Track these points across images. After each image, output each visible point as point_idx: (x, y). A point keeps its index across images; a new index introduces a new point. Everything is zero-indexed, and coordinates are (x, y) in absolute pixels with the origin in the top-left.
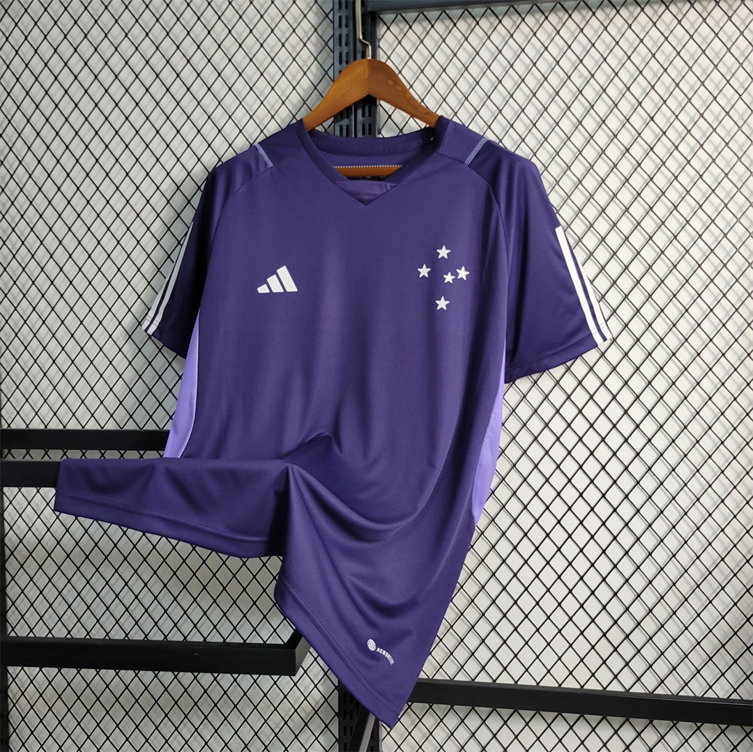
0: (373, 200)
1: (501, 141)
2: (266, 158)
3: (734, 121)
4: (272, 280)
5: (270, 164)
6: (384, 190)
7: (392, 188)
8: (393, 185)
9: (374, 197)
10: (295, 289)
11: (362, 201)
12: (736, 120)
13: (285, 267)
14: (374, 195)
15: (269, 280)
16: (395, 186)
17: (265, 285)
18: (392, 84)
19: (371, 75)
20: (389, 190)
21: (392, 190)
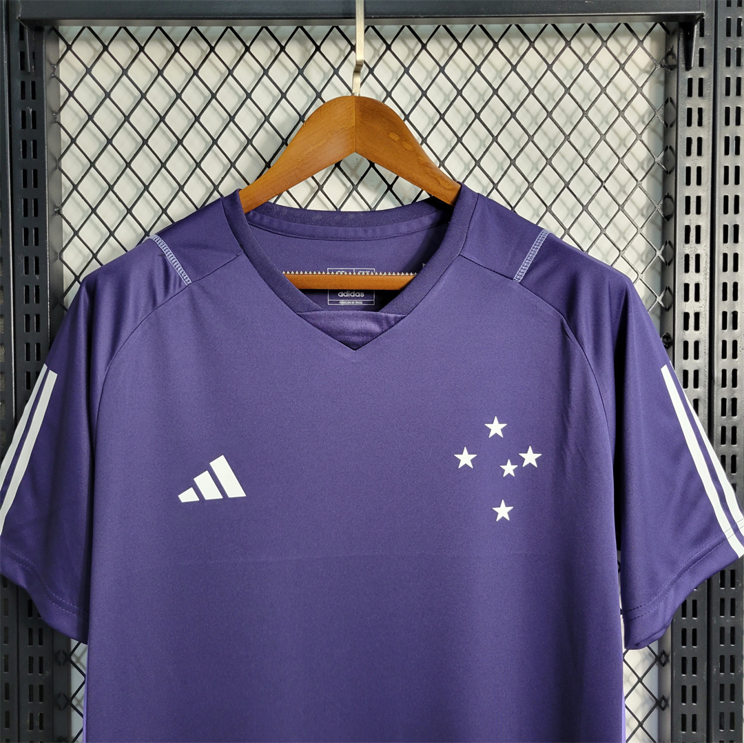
0: (368, 342)
2: (180, 270)
4: (203, 480)
5: (187, 279)
8: (399, 316)
9: (369, 338)
10: (242, 494)
11: (349, 344)
13: (222, 458)
15: (197, 480)
17: (191, 489)
18: (396, 138)
19: (361, 122)
20: (393, 326)
21: (398, 324)
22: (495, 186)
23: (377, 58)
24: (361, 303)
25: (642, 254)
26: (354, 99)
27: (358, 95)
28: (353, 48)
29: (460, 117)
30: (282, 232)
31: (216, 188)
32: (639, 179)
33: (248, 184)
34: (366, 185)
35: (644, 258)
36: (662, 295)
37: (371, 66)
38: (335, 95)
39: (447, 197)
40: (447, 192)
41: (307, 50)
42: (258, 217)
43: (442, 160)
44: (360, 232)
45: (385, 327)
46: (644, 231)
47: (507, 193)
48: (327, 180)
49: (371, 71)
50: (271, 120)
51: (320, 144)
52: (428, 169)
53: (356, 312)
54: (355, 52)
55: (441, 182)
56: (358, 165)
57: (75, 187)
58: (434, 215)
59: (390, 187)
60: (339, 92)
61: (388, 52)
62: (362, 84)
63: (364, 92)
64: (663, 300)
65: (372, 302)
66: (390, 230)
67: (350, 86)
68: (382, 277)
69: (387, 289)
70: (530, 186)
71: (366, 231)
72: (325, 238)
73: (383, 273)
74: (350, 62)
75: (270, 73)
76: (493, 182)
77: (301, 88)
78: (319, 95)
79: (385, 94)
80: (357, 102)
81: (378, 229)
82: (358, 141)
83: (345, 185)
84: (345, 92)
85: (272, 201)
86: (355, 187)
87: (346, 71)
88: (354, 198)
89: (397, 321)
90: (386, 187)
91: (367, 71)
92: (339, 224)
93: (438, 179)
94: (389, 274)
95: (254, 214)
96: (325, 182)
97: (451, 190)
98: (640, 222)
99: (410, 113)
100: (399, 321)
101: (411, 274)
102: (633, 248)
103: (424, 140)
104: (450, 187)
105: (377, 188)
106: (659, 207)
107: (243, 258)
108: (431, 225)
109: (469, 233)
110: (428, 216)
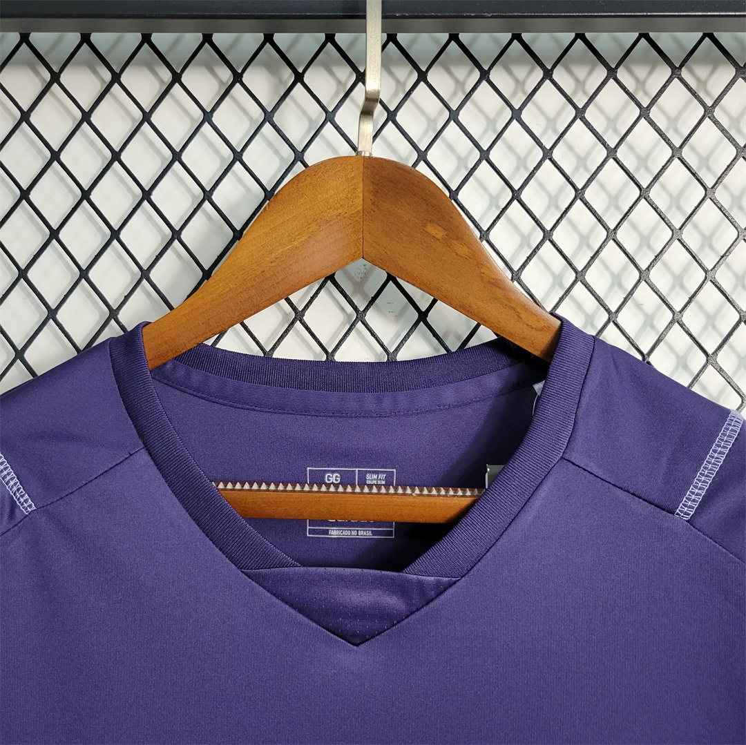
2: (14, 484)
5: (27, 505)
18: (439, 233)
19: (373, 204)
20: (432, 600)
21: (442, 597)
22: (612, 317)
23: (402, 96)
24: (370, 533)
26: (361, 162)
27: (367, 154)
28: (361, 77)
29: (544, 196)
30: (225, 398)
31: (113, 314)
33: (171, 308)
34: (379, 310)
37: (392, 108)
38: (327, 155)
39: (535, 343)
40: (533, 332)
41: (281, 82)
42: (181, 372)
43: (516, 269)
44: (369, 401)
45: (416, 600)
47: (634, 329)
48: (310, 302)
49: (391, 116)
50: (215, 197)
51: (295, 243)
52: (499, 291)
53: (359, 570)
54: (364, 83)
55: (521, 314)
56: (366, 275)
58: (506, 372)
59: (423, 316)
60: (334, 150)
61: (422, 84)
62: (375, 137)
63: (378, 151)
65: (390, 533)
66: (424, 398)
67: (355, 141)
68: (410, 499)
69: (421, 520)
71: (379, 400)
72: (305, 411)
73: (413, 490)
74: (354, 102)
75: (216, 118)
76: (608, 310)
77: (270, 144)
78: (299, 156)
79: (415, 156)
80: (365, 167)
81: (402, 397)
82: (368, 237)
83: (342, 309)
84: (346, 150)
85: (209, 342)
86: (360, 316)
87: (348, 117)
89: (441, 589)
90: (416, 315)
91: (385, 115)
92: (331, 386)
94: (426, 492)
95: (175, 367)
96: (307, 306)
97: (541, 330)
99: (459, 188)
100: (445, 590)
101: (468, 493)
103: (485, 235)
104: (541, 324)
105: (399, 316)
107: (144, 458)
108: (501, 390)
109: (580, 414)
110: (495, 374)
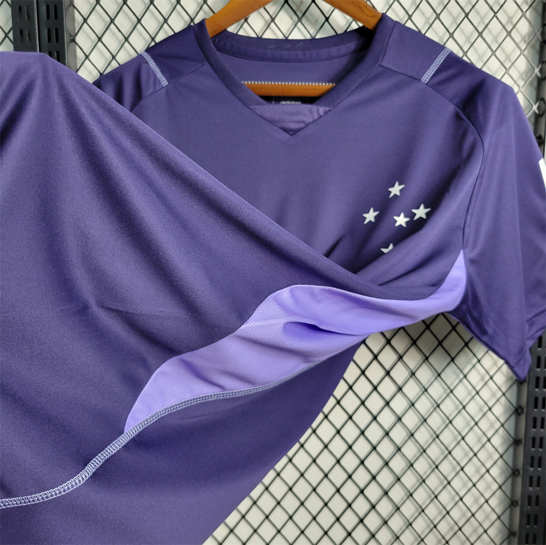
0: (302, 129)
1: (465, 53)
2: (159, 74)
3: (487, 43)
5: (164, 82)
6: (316, 117)
7: (326, 113)
8: (327, 109)
9: (302, 125)
11: (286, 130)
12: (489, 42)
14: (303, 122)
16: (330, 111)
20: (322, 116)
21: (326, 115)
22: (410, 17)
25: (523, 74)
32: (524, 10)
34: (308, 18)
35: (524, 76)
36: (538, 104)
42: (222, 43)
44: (300, 55)
46: (526, 53)
47: (419, 22)
48: (278, 14)
55: (365, 10)
57: (85, 20)
58: (358, 42)
59: (327, 19)
64: (539, 108)
70: (438, 16)
71: (304, 54)
72: (273, 60)
76: (408, 14)
81: (314, 52)
85: (235, 32)
86: (300, 20)
88: (299, 29)
90: (324, 19)
93: (363, 8)
96: (276, 16)
97: (372, 17)
98: (523, 46)
102: (516, 68)
104: (372, 14)
106: (539, 34)
108: (355, 50)
110: (354, 43)
